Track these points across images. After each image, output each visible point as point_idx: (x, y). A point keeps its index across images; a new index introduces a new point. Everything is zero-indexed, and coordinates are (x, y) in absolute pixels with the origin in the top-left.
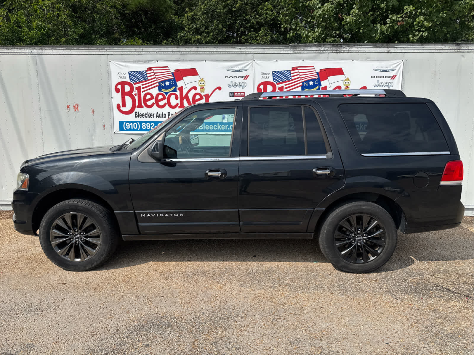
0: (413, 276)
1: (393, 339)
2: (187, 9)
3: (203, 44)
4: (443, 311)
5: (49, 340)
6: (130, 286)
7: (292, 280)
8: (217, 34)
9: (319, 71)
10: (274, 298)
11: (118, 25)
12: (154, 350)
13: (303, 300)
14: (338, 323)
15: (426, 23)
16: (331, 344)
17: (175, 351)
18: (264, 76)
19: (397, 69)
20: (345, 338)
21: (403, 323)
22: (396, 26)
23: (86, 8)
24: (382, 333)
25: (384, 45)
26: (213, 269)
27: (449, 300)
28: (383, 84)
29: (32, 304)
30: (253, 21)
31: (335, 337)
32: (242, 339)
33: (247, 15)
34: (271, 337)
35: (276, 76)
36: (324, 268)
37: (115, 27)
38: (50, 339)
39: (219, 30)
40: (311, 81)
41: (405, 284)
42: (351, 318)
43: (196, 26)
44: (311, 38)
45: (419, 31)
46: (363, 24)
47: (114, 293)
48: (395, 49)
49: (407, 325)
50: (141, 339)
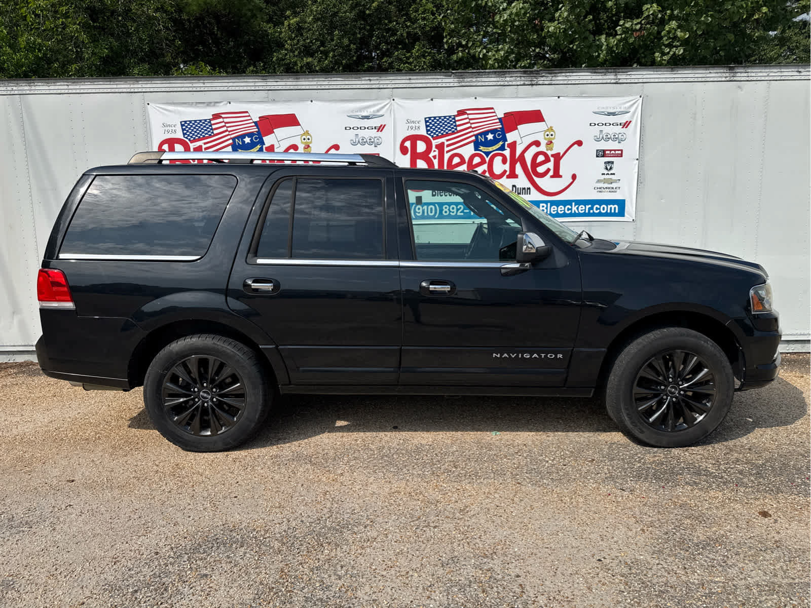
0: (654, 453)
1: (609, 553)
2: (288, 13)
3: (317, 72)
4: (695, 506)
5: (39, 573)
6: (181, 482)
7: (454, 464)
8: (341, 55)
9: (503, 116)
10: (421, 493)
11: (170, 41)
12: (215, 582)
13: (469, 495)
14: (523, 531)
15: (679, 34)
16: (508, 564)
17: (251, 583)
18: (410, 125)
19: (632, 110)
20: (532, 554)
21: (628, 528)
22: (631, 38)
23: (113, 12)
24: (592, 543)
25: (610, 71)
26: (323, 450)
27: (707, 489)
28: (609, 137)
29: (15, 516)
30: (402, 32)
31: (515, 552)
32: (363, 561)
33: (390, 22)
34: (410, 556)
35: (431, 125)
36: (507, 443)
37: (164, 44)
38: (42, 571)
39: (343, 47)
40: (490, 134)
41: (638, 465)
42: (544, 522)
43: (304, 40)
44: (492, 59)
45: (670, 46)
46: (577, 36)
47: (154, 493)
48: (628, 77)
49: (634, 530)
50: (195, 566)
